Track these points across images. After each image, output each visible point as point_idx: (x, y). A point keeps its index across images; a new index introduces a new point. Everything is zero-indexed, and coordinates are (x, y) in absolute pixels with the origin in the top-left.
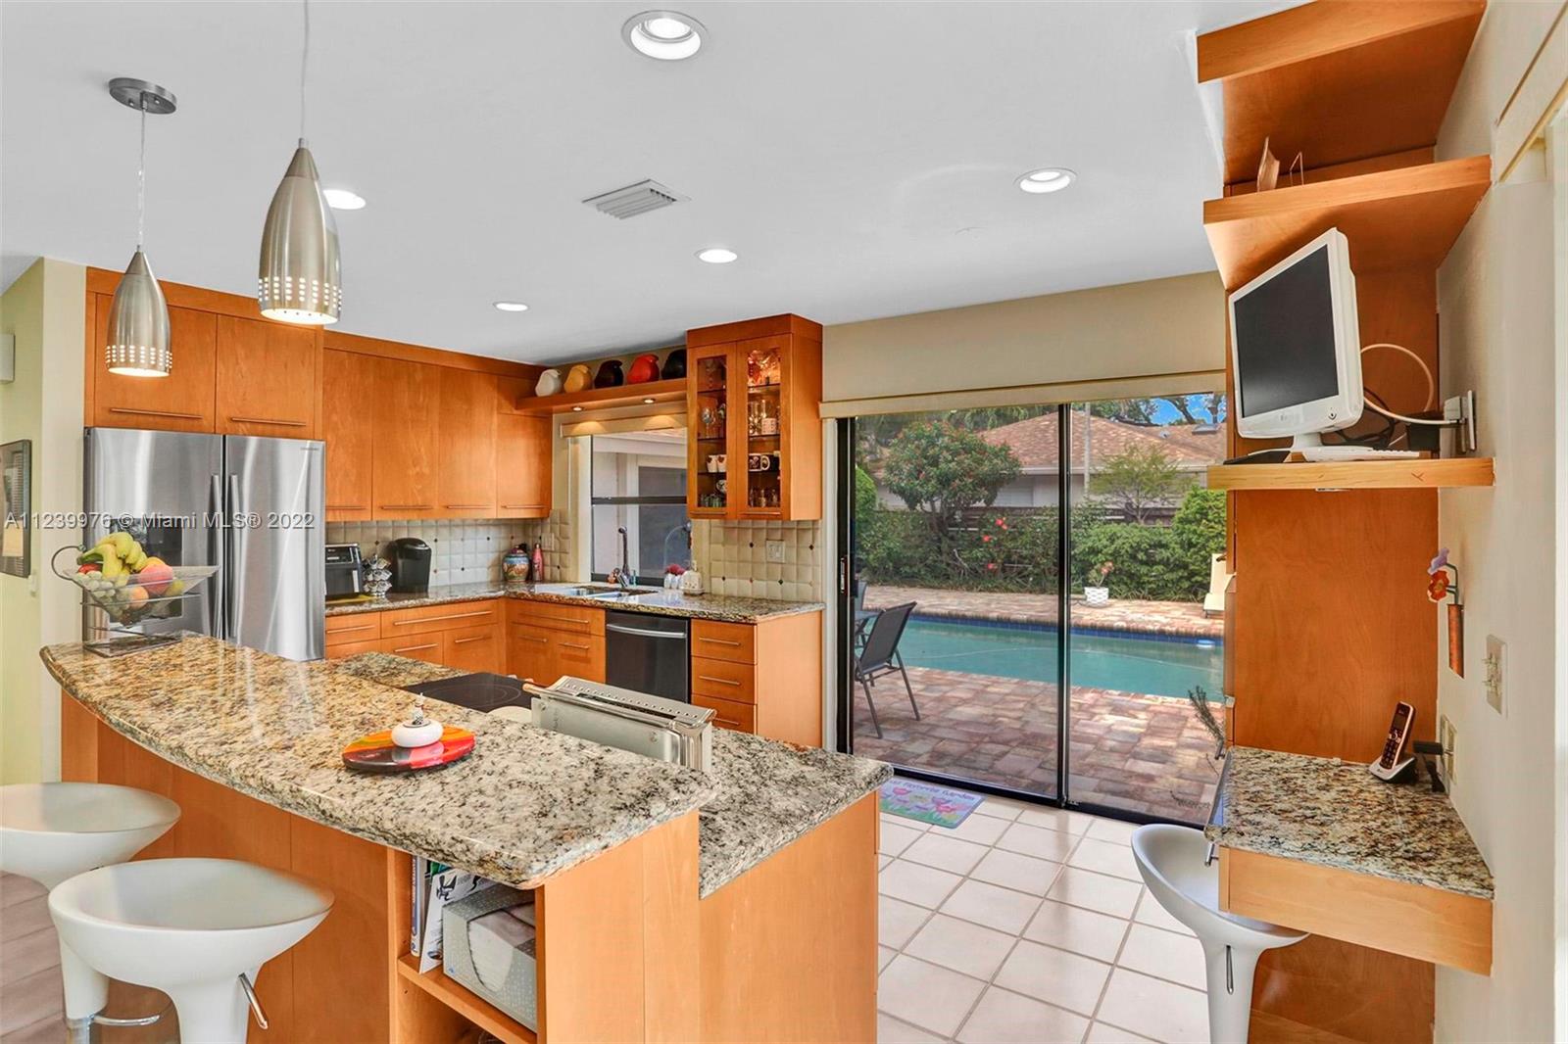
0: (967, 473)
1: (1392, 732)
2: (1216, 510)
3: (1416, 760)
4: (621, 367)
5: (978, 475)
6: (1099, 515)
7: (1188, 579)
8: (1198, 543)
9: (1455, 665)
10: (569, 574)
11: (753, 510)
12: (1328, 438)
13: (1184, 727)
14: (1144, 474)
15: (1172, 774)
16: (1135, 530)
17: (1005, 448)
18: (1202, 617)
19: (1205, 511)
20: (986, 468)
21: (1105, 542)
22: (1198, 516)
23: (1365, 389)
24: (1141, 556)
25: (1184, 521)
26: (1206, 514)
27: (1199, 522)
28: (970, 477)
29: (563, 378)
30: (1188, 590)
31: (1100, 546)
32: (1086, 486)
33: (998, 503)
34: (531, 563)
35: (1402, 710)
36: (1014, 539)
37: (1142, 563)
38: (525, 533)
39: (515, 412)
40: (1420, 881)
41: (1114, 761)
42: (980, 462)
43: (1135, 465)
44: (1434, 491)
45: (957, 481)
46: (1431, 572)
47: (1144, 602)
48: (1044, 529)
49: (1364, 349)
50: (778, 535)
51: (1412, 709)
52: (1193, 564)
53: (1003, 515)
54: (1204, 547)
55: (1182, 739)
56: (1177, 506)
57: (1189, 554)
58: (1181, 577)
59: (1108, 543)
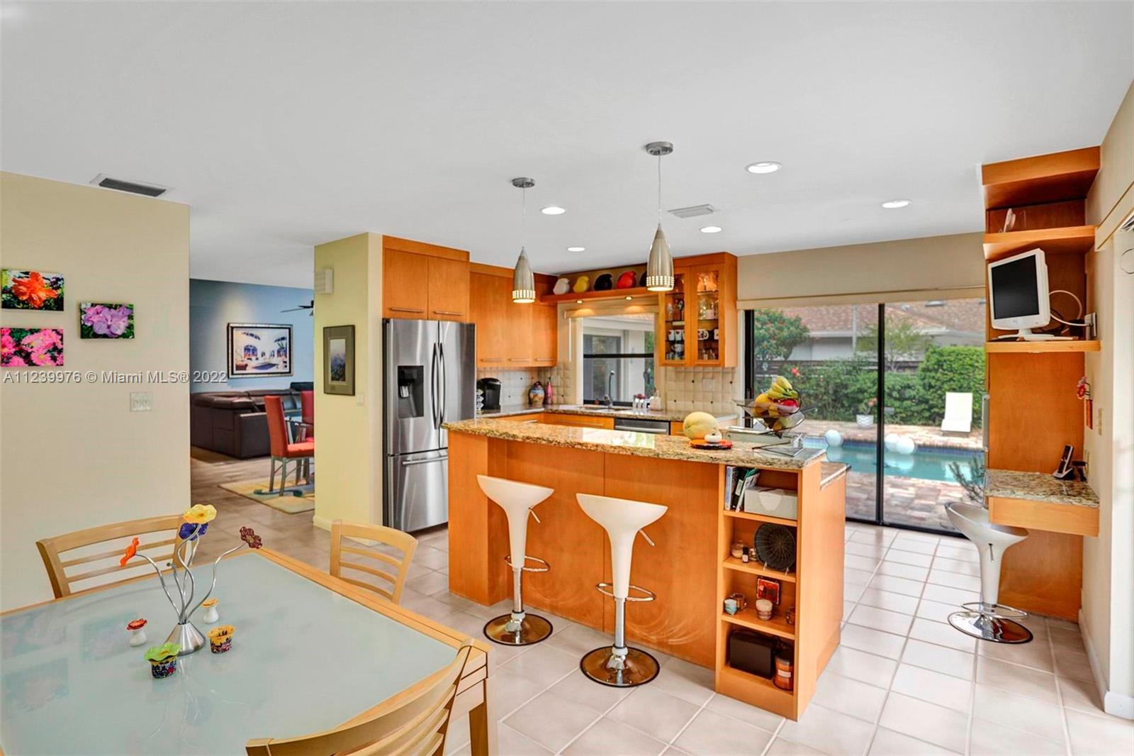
0: (773, 337)
1: (1063, 458)
2: (949, 363)
3: (1074, 469)
4: (611, 279)
5: (780, 338)
6: (864, 366)
7: (929, 410)
8: (936, 386)
9: (1089, 424)
10: (569, 399)
11: (701, 362)
12: (1035, 331)
13: (938, 495)
14: (896, 337)
15: (936, 517)
16: (891, 377)
17: (798, 319)
18: (940, 435)
19: (941, 363)
20: (785, 333)
21: (869, 384)
22: (936, 367)
23: (1051, 309)
24: (895, 394)
25: (926, 370)
26: (942, 365)
27: (936, 371)
28: (774, 339)
29: (572, 284)
30: (929, 418)
31: (866, 388)
32: (854, 345)
33: (791, 358)
34: (546, 393)
35: (1067, 449)
36: (804, 383)
37: (896, 399)
38: (539, 375)
39: (542, 304)
40: (1071, 503)
41: (899, 510)
42: (781, 329)
43: (890, 331)
44: (1083, 353)
45: (765, 342)
46: (1079, 386)
47: (897, 426)
48: (826, 376)
49: (1052, 293)
50: (710, 375)
51: (1072, 448)
52: (932, 400)
53: (796, 366)
54: (940, 388)
55: (939, 501)
56: (920, 359)
57: (929, 393)
58: (924, 409)
59: (872, 385)
